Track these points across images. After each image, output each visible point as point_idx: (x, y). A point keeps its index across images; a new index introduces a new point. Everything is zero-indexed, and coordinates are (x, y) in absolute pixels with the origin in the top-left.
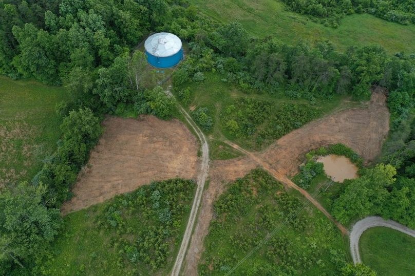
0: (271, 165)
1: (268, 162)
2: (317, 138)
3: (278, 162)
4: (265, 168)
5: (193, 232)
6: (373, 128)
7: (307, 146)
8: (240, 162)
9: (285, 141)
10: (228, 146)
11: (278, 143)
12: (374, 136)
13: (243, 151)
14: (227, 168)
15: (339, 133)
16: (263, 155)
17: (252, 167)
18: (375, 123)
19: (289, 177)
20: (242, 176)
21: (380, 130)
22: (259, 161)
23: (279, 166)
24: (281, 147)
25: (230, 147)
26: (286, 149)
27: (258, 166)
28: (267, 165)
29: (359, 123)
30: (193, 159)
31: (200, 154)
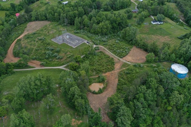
0: (112, 73)
1: (114, 73)
2: (110, 89)
3: (112, 75)
4: (113, 71)
5: (111, 54)
6: (97, 104)
7: (110, 85)
8: (119, 67)
9: (116, 80)
10: (126, 67)
11: (117, 79)
12: (94, 102)
13: (122, 70)
14: (119, 64)
15: (105, 95)
16: (117, 73)
17: (115, 69)
18: (97, 106)
19: (105, 76)
20: (115, 66)
21: (94, 105)
22: (116, 71)
23: (110, 75)
24: (115, 78)
25: (125, 68)
26: (114, 79)
27: (115, 70)
28: (113, 72)
29: (102, 103)
30: (128, 60)
31: (128, 62)
